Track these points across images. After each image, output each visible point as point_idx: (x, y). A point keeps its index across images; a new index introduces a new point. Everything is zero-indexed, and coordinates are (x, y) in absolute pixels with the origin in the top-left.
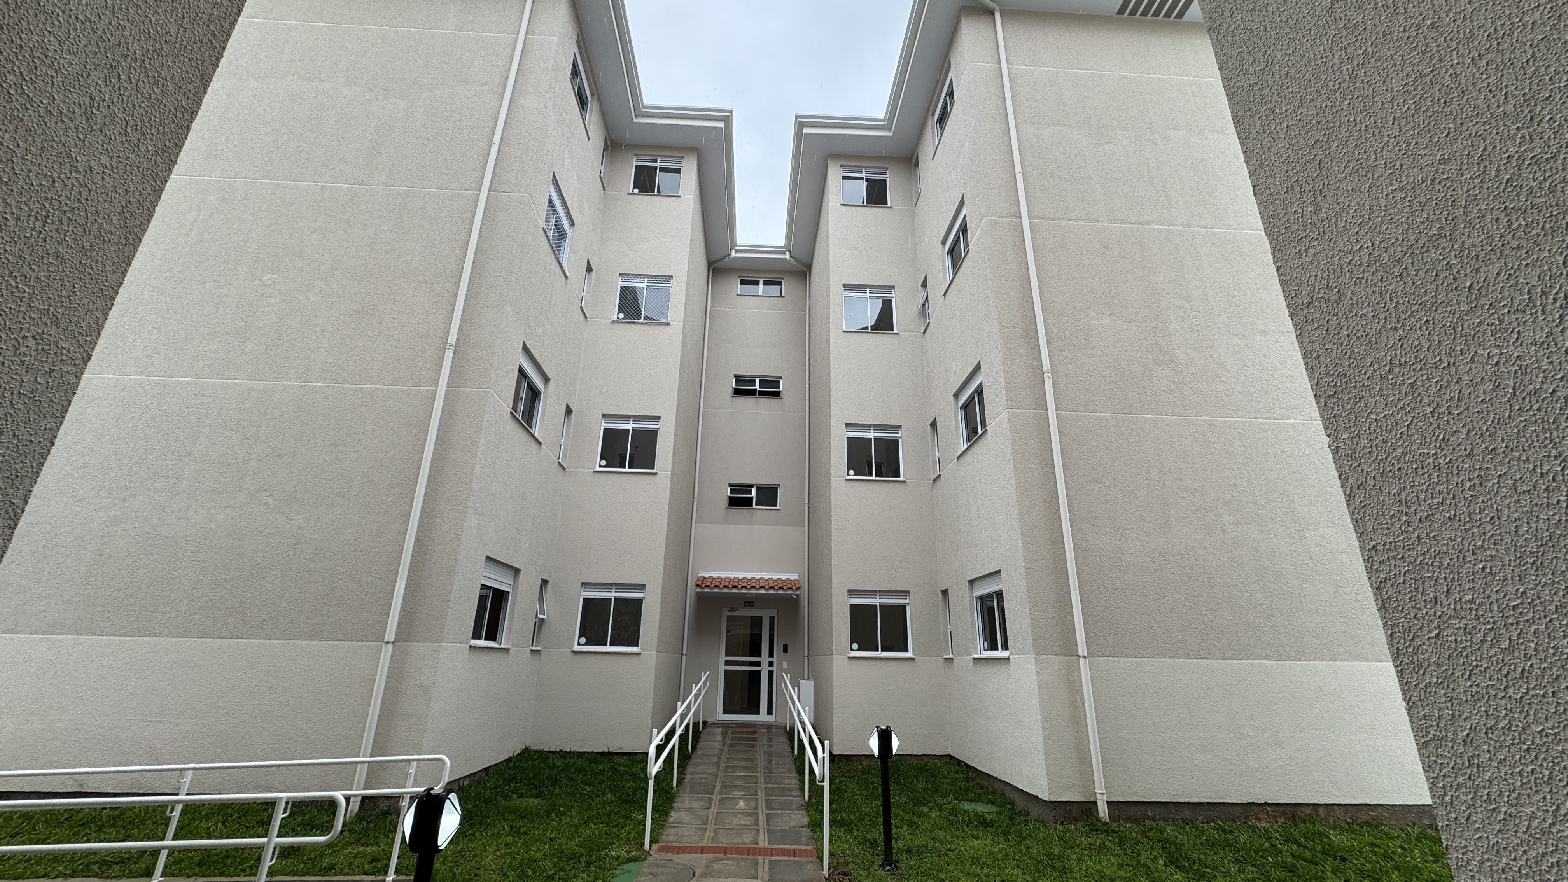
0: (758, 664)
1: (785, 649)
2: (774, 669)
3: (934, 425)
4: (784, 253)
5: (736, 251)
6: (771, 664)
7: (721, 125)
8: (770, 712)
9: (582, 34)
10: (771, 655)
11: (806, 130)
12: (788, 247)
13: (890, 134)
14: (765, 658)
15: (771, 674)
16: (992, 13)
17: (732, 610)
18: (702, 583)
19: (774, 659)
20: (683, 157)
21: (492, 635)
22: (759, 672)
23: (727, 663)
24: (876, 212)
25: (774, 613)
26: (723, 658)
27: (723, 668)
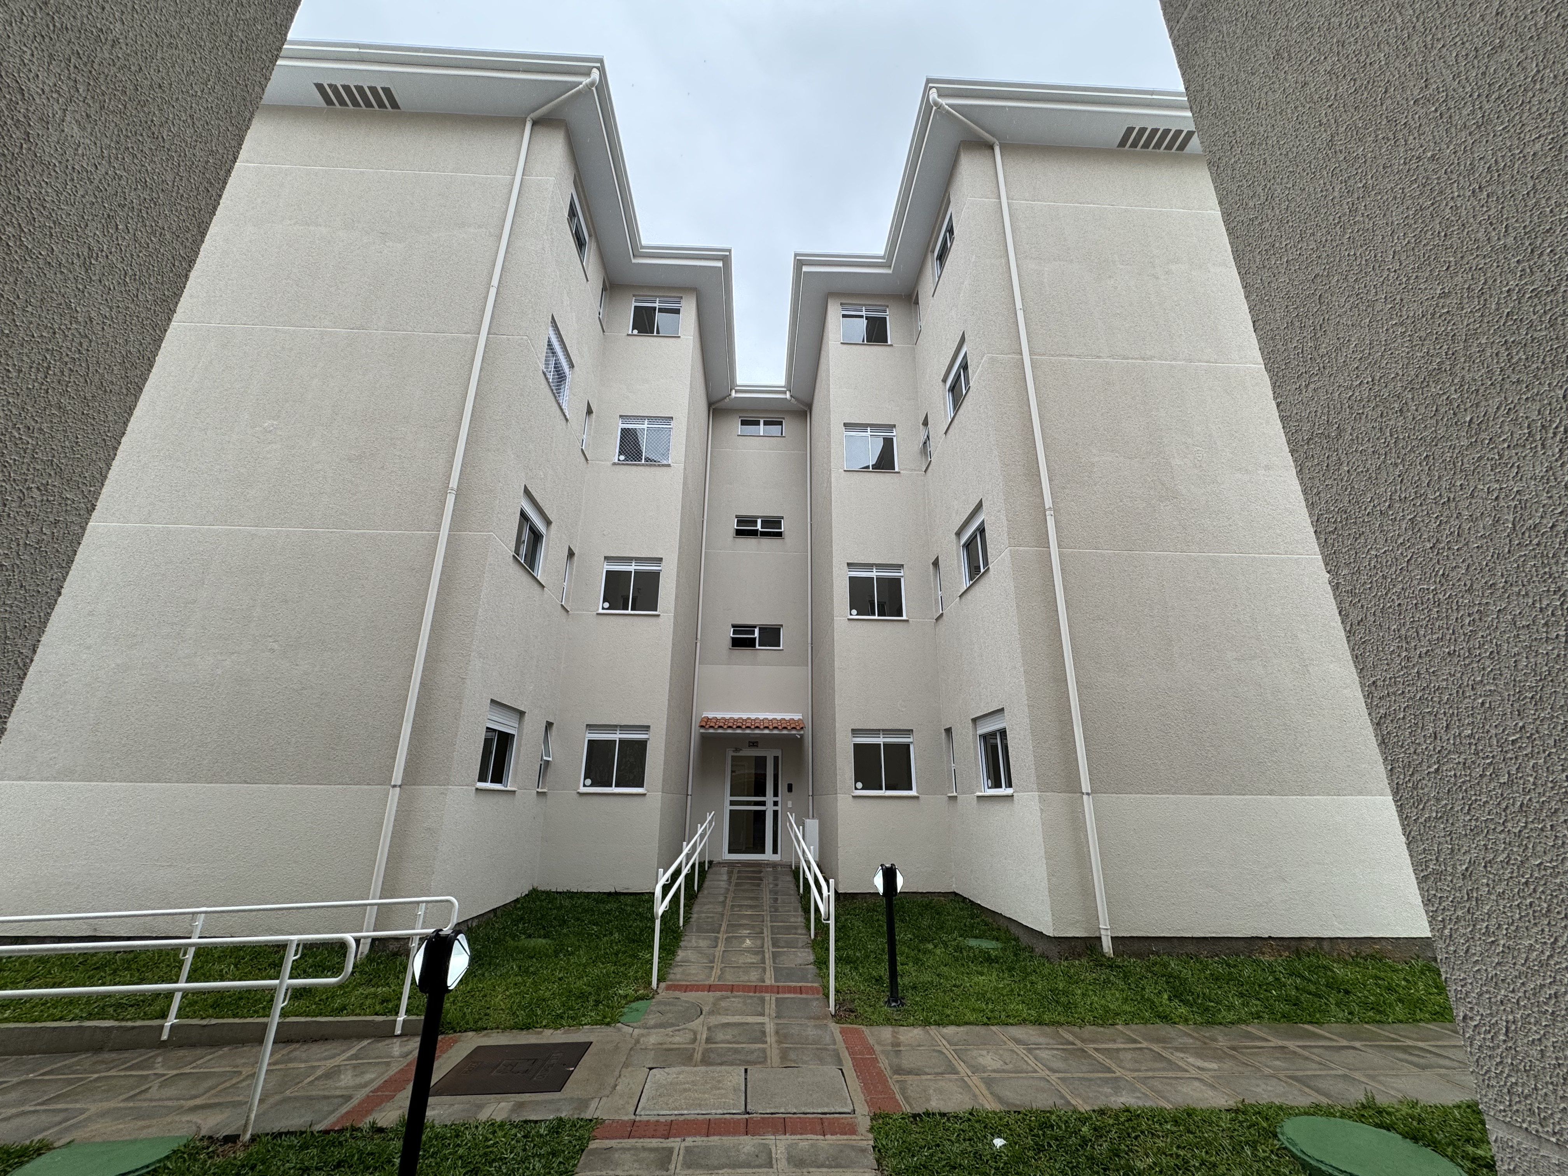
0: (763, 803)
1: (790, 788)
2: (778, 808)
3: (936, 563)
4: (785, 392)
5: (736, 392)
6: (776, 804)
7: (720, 264)
8: (775, 851)
9: (579, 175)
10: (776, 794)
11: (805, 269)
12: (789, 386)
13: (890, 271)
14: (769, 798)
15: (776, 813)
16: (991, 147)
17: (737, 750)
18: (706, 723)
19: (779, 799)
20: (681, 298)
21: (498, 778)
22: (764, 812)
23: (732, 803)
24: (876, 350)
25: (778, 753)
26: (728, 798)
27: (728, 808)
